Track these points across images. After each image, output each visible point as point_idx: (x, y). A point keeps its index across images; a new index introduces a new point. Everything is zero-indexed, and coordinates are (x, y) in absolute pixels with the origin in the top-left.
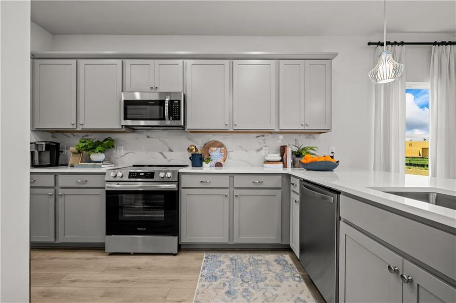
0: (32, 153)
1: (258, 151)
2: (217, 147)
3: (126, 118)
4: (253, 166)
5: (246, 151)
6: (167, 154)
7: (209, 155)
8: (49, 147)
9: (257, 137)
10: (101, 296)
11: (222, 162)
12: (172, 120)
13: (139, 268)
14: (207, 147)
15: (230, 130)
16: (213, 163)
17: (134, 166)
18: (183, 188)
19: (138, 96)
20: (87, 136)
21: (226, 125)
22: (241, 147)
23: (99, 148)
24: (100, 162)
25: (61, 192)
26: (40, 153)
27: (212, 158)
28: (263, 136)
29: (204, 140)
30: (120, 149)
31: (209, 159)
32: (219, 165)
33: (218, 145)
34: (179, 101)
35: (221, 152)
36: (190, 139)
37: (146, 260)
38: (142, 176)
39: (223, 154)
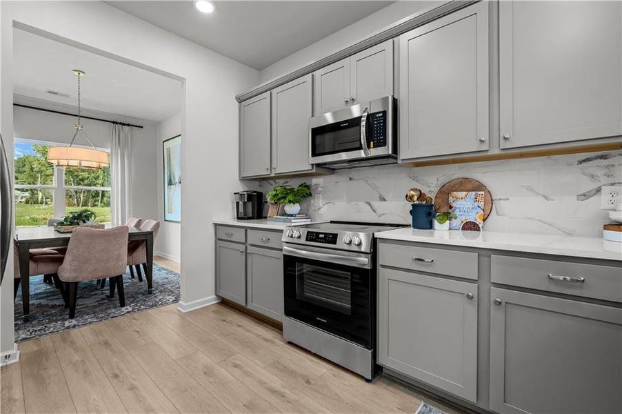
0: (238, 203)
1: (585, 196)
2: (469, 191)
3: (314, 154)
4: (570, 234)
5: (545, 197)
6: (377, 204)
7: (451, 207)
8: (250, 197)
9: (580, 162)
10: (245, 405)
11: (480, 223)
12: (374, 147)
13: (308, 382)
14: (446, 191)
15: (490, 153)
16: (457, 223)
17: (332, 222)
18: (383, 266)
19: (330, 119)
20: (286, 182)
21: (482, 141)
22: (531, 189)
23: (290, 197)
24: (292, 215)
25: (250, 249)
26: (245, 203)
27: (457, 213)
28: (601, 157)
29: (440, 179)
30: (318, 198)
31: (448, 216)
32: (471, 227)
33: (470, 186)
34: (385, 113)
35: (476, 200)
36: (414, 178)
37: (325, 371)
38: (321, 238)
39: (481, 204)
